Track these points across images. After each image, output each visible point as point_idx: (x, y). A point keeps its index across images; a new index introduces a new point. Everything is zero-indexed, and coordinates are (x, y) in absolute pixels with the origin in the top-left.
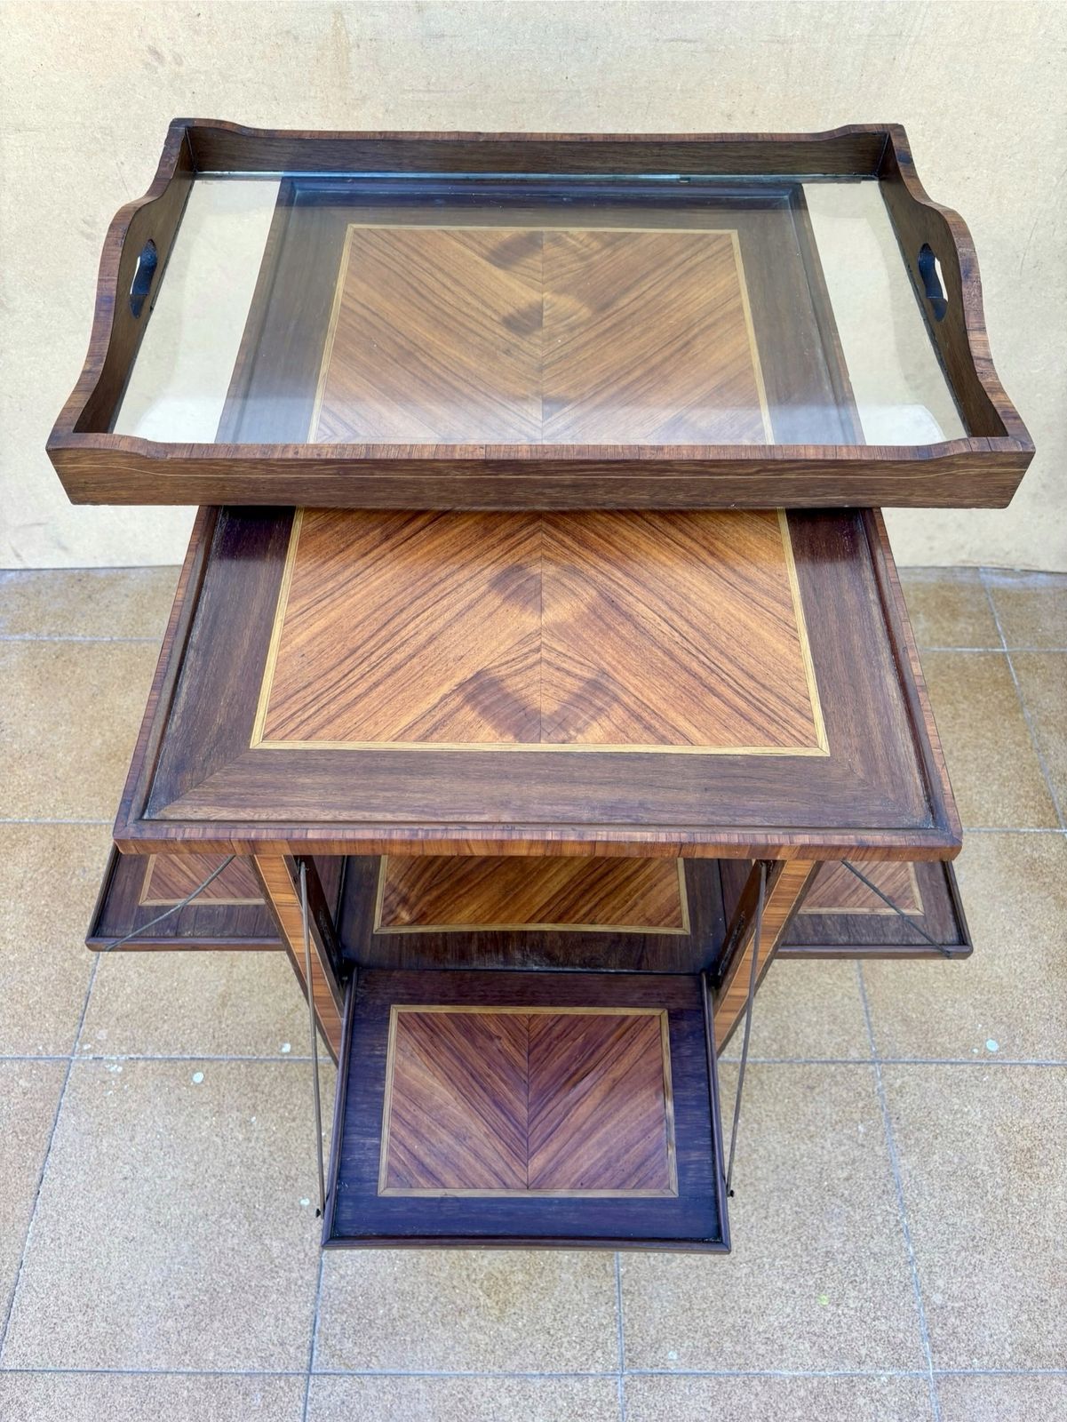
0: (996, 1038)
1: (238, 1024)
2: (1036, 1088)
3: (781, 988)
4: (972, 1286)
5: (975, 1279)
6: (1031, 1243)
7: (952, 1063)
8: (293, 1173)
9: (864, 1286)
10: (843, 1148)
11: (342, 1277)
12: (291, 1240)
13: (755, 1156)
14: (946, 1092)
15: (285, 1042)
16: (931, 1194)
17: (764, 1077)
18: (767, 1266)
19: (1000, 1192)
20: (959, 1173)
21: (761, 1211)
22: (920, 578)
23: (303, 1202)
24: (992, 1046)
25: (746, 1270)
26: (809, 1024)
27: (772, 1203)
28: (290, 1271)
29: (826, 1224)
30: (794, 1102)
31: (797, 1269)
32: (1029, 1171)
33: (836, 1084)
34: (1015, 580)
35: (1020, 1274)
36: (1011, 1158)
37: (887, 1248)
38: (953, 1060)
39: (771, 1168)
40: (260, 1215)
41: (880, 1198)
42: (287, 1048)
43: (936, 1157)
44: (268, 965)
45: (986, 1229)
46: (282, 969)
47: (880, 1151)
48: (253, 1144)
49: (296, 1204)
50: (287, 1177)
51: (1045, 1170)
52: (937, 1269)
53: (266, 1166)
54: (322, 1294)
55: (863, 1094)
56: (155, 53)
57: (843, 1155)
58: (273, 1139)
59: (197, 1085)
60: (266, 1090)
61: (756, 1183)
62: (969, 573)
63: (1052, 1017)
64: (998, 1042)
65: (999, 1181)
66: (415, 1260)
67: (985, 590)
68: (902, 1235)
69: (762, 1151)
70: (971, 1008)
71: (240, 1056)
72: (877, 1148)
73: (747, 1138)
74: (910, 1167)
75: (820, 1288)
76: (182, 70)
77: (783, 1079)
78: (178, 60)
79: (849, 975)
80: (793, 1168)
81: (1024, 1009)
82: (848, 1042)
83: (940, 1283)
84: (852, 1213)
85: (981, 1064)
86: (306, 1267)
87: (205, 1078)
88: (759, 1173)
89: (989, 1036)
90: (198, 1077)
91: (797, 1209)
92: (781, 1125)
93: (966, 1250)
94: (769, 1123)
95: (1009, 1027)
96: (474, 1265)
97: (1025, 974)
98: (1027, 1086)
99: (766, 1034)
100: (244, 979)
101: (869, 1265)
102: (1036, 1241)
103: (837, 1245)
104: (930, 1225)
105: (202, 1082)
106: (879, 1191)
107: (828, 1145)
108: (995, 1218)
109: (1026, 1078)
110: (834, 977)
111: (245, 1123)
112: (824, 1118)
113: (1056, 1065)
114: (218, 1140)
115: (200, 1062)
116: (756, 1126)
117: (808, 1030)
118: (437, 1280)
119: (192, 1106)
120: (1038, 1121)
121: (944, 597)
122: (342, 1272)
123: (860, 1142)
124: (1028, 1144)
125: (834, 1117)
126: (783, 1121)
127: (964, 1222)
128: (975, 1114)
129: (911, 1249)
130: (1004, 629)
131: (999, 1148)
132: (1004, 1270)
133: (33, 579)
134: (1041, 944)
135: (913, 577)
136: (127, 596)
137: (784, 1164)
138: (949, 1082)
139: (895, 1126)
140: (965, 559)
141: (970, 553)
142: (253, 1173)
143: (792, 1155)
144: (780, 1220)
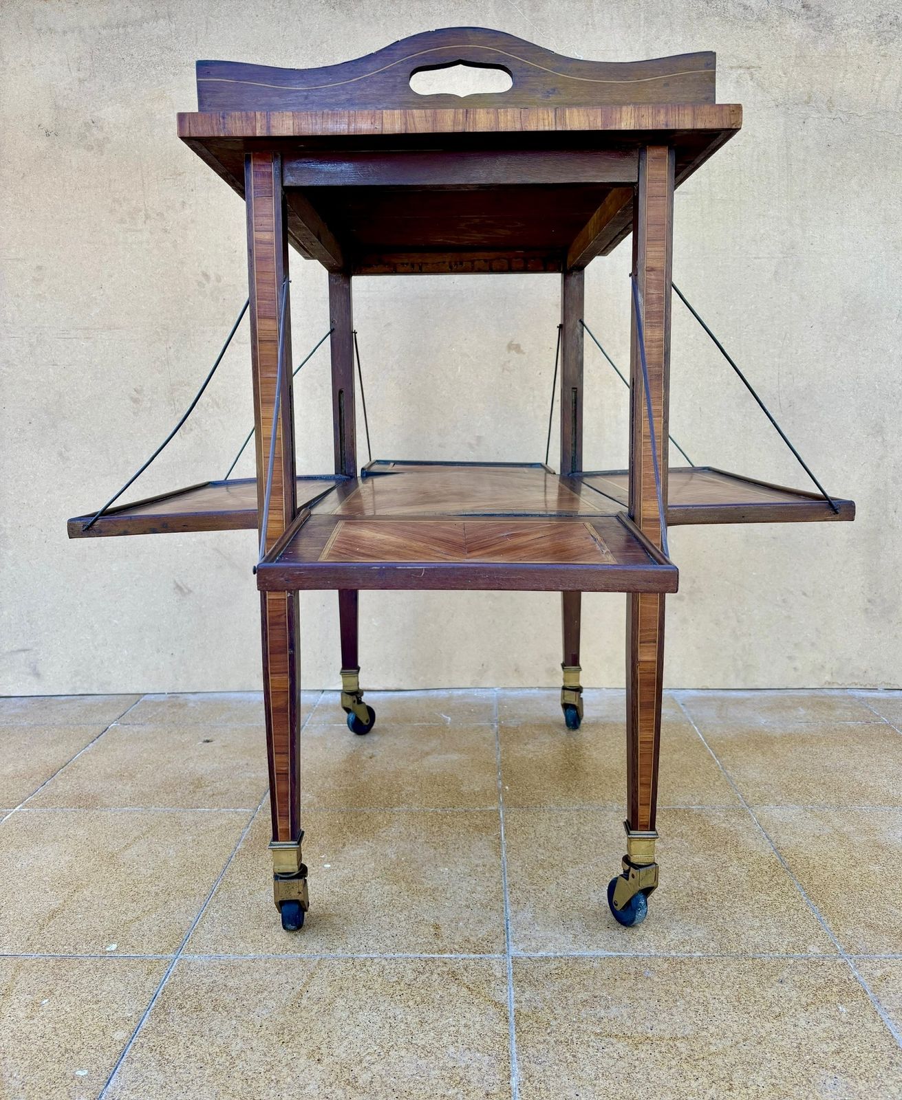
1: (62, 930)
3: (710, 903)
8: (75, 1047)
10: (823, 1026)
13: (704, 1033)
15: (112, 943)
17: (704, 967)
23: (79, 1073)
26: (752, 928)
27: (735, 1075)
30: (748, 988)
33: (799, 973)
39: (729, 1044)
42: (114, 947)
44: (117, 890)
46: (132, 893)
47: (874, 1028)
48: (35, 1021)
49: (69, 1074)
50: (67, 1050)
53: (43, 1040)
55: (836, 981)
57: (824, 1031)
58: (62, 1018)
60: (72, 979)
61: (710, 1057)
67: (855, 698)
69: (713, 1029)
71: (52, 954)
72: (868, 1025)
73: (690, 1018)
77: (728, 970)
82: (805, 941)
91: (773, 1081)
92: (734, 1007)
94: (717, 1005)
100: (84, 900)
107: (802, 1023)
111: (36, 1005)
112: (790, 1000)
116: (701, 1008)
117: (752, 933)
121: (818, 701)
123: (843, 1020)
125: (804, 999)
126: (736, 1004)
137: (745, 1040)
139: (888, 1007)
140: (829, 680)
141: (832, 674)
142: (24, 1046)
143: (754, 1032)
144: (750, 1091)
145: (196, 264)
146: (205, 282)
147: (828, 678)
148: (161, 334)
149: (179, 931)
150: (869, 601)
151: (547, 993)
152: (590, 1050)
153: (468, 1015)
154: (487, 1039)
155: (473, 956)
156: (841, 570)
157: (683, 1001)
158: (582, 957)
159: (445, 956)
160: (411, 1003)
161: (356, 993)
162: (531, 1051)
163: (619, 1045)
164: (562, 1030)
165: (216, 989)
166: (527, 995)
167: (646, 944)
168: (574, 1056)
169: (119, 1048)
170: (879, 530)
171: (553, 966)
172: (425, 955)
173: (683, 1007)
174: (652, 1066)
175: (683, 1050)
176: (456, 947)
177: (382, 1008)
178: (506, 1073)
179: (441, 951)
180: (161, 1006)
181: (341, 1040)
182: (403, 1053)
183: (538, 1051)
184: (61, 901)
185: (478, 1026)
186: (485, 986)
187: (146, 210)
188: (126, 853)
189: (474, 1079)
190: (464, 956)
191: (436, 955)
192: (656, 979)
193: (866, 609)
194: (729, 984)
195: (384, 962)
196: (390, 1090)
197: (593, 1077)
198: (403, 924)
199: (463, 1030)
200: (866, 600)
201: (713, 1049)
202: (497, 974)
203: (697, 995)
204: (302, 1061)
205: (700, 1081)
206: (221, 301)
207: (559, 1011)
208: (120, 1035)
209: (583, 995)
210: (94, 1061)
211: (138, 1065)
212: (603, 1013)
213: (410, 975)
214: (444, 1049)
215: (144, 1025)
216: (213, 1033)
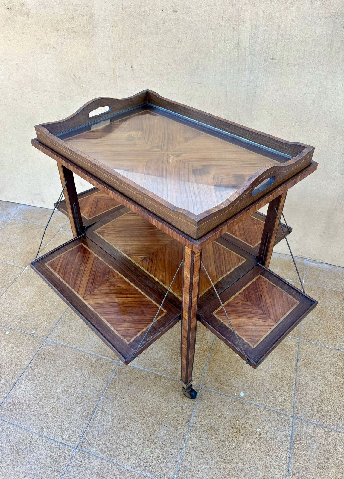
0: (244, 393)
1: (25, 323)
2: (251, 412)
4: (199, 464)
5: (201, 462)
6: (226, 458)
7: (226, 395)
8: (17, 364)
9: (163, 450)
10: (177, 408)
11: (15, 394)
12: (7, 381)
13: (148, 402)
14: (220, 403)
15: (34, 330)
16: (199, 431)
17: (162, 380)
18: (136, 434)
19: (223, 439)
20: (212, 428)
21: (142, 417)
22: (283, 257)
23: (16, 372)
24: (242, 394)
25: (129, 433)
27: (146, 416)
28: (3, 388)
29: (160, 428)
30: (168, 390)
31: (145, 438)
32: (236, 436)
34: (316, 264)
35: (218, 466)
36: (232, 430)
37: (176, 442)
38: (227, 395)
39: (151, 407)
40: (3, 371)
41: (182, 426)
42: (34, 332)
43: (206, 421)
44: (40, 311)
45: (213, 448)
46: (43, 313)
47: (189, 413)
48: (11, 353)
49: (14, 372)
50: (15, 364)
51: (242, 437)
52: (190, 454)
53: (12, 360)
54: (8, 397)
56: (74, 76)
57: (176, 410)
58: (17, 353)
59: (6, 335)
60: (22, 341)
61: (145, 409)
62: (300, 259)
63: (267, 392)
64: (245, 394)
65: (225, 435)
66: (36, 397)
67: (304, 265)
68: (184, 440)
69: (151, 401)
70: (240, 381)
71: (21, 331)
72: (188, 412)
73: (148, 396)
74: (196, 421)
75: (149, 446)
76: (80, 80)
77: (168, 383)
78: (79, 78)
79: (204, 360)
80: (158, 409)
81: (259, 387)
83: (189, 459)
84: (170, 428)
85: (236, 399)
86: (7, 389)
87: (9, 333)
88: (147, 406)
89: (243, 391)
90: (7, 333)
91: (154, 421)
92: (161, 395)
93: (203, 452)
94: (157, 394)
95: (251, 391)
96: (51, 404)
97: (264, 377)
98: (248, 410)
99: (169, 369)
100: (32, 312)
101: (168, 445)
102: (228, 458)
103: (161, 435)
104: (194, 440)
105: (8, 334)
106: (182, 425)
107: (173, 406)
108: (217, 446)
109: (249, 407)
110: (199, 359)
111: (13, 347)
112: (175, 398)
113: (262, 407)
114: (4, 350)
115: (10, 329)
116: (153, 394)
118: (39, 404)
119: (2, 339)
120: (247, 422)
121: (289, 264)
122: (16, 393)
123: (183, 408)
124: (240, 427)
125: (179, 398)
127: (206, 443)
128: (226, 413)
129: (184, 445)
130: (305, 277)
131: (229, 426)
132: (213, 463)
133: (35, 209)
134: (274, 370)
135: (281, 256)
136: (54, 217)
137: (156, 407)
138: (222, 400)
139: (197, 407)
140: (300, 255)
141: (302, 253)
142: (7, 361)
143: (160, 405)
144: (146, 422)
145: (71, 71)
146: (75, 78)
147: (300, 253)
148: (63, 96)
149: (49, 330)
150: (324, 233)
151: (121, 378)
152: (120, 398)
153: (100, 379)
154: (100, 388)
155: (110, 359)
156: (315, 220)
157: (150, 390)
158: (136, 368)
159: (104, 358)
160: (89, 371)
161: (79, 365)
162: (108, 394)
163: (127, 399)
164: (118, 390)
165: (51, 353)
166: (116, 377)
167: (154, 368)
168: (116, 399)
169: (26, 367)
170: (335, 210)
171: (127, 369)
172: (100, 356)
173: (149, 392)
174: (130, 407)
175: (140, 405)
176: (108, 355)
177: (83, 371)
178: (99, 399)
179: (104, 356)
180: (37, 355)
181: (70, 378)
182: (81, 386)
183: (109, 395)
184: (27, 311)
185: (100, 383)
186: (108, 371)
187: (49, 45)
188: (46, 296)
189: (91, 399)
190: (109, 359)
191: (102, 357)
192: (148, 381)
193: (322, 235)
194: (165, 388)
195: (89, 356)
196: (73, 396)
197: (116, 406)
198: (100, 343)
199: (96, 383)
200: (322, 232)
201: (147, 407)
202: (113, 368)
203: (154, 389)
204: (60, 382)
205: (138, 415)
206: (82, 87)
207: (120, 384)
208: (27, 363)
209: (128, 381)
210: (20, 369)
211: (28, 373)
212: (129, 388)
213: (93, 362)
214: (89, 388)
215: (33, 361)
216: (45, 367)
